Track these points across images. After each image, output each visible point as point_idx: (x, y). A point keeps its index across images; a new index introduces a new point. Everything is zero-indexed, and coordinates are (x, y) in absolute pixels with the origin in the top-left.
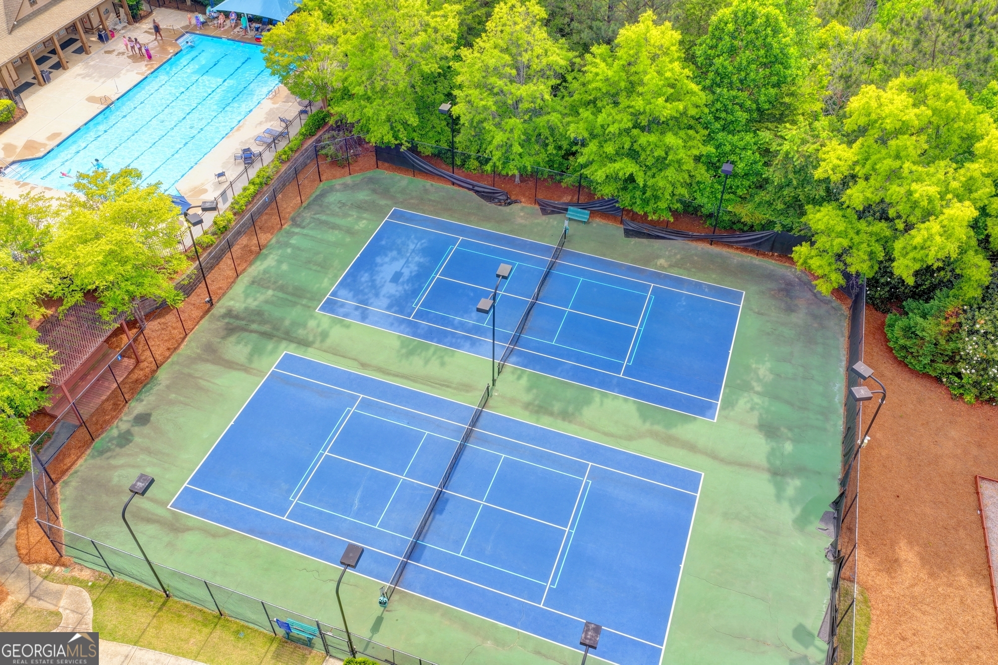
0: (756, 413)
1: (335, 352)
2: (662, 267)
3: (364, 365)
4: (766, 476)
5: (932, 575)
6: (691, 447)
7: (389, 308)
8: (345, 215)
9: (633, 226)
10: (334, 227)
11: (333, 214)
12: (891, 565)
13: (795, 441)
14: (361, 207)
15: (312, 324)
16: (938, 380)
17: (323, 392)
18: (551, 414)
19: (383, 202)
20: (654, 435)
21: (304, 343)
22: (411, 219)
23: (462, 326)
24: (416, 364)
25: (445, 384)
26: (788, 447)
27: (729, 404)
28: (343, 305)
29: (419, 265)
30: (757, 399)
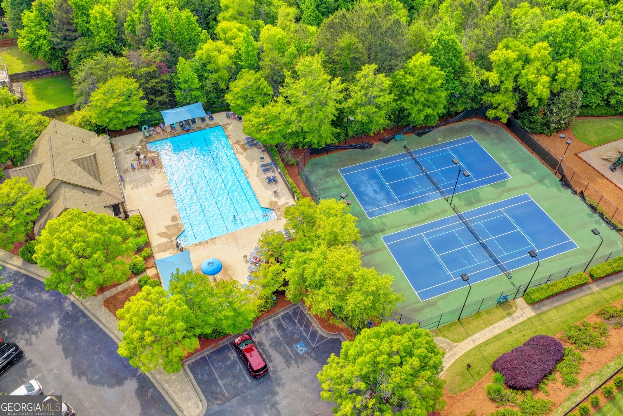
0: (517, 169)
1: (393, 227)
2: (442, 141)
3: (409, 225)
5: (594, 184)
6: (515, 188)
7: (388, 203)
8: (327, 182)
9: (418, 132)
10: (330, 188)
11: (322, 184)
14: (328, 175)
15: (374, 223)
17: (410, 240)
18: (474, 203)
19: (332, 170)
20: (504, 191)
21: (382, 231)
22: (349, 170)
23: (416, 195)
24: (421, 215)
25: (438, 215)
26: (534, 173)
27: (509, 171)
28: (374, 211)
29: (376, 183)
30: (513, 165)
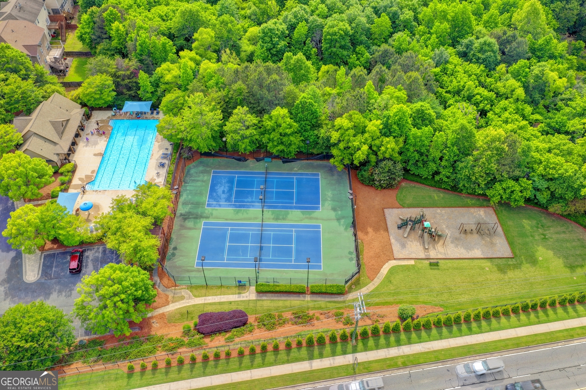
0: (330, 206)
1: (217, 218)
2: (296, 171)
3: (226, 220)
4: (336, 221)
5: (376, 233)
6: (317, 219)
7: (226, 201)
8: (199, 176)
9: (284, 160)
10: (198, 181)
11: (195, 177)
12: (367, 233)
13: (341, 211)
14: (202, 172)
15: (206, 211)
16: (372, 186)
17: (219, 229)
18: (280, 219)
19: (208, 169)
20: (307, 218)
21: (207, 218)
22: (219, 173)
23: (248, 202)
24: (240, 215)
25: (250, 219)
26: (340, 212)
27: (323, 205)
28: (212, 204)
29: (228, 186)
30: (330, 202)
